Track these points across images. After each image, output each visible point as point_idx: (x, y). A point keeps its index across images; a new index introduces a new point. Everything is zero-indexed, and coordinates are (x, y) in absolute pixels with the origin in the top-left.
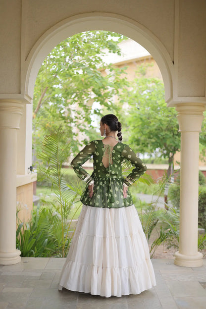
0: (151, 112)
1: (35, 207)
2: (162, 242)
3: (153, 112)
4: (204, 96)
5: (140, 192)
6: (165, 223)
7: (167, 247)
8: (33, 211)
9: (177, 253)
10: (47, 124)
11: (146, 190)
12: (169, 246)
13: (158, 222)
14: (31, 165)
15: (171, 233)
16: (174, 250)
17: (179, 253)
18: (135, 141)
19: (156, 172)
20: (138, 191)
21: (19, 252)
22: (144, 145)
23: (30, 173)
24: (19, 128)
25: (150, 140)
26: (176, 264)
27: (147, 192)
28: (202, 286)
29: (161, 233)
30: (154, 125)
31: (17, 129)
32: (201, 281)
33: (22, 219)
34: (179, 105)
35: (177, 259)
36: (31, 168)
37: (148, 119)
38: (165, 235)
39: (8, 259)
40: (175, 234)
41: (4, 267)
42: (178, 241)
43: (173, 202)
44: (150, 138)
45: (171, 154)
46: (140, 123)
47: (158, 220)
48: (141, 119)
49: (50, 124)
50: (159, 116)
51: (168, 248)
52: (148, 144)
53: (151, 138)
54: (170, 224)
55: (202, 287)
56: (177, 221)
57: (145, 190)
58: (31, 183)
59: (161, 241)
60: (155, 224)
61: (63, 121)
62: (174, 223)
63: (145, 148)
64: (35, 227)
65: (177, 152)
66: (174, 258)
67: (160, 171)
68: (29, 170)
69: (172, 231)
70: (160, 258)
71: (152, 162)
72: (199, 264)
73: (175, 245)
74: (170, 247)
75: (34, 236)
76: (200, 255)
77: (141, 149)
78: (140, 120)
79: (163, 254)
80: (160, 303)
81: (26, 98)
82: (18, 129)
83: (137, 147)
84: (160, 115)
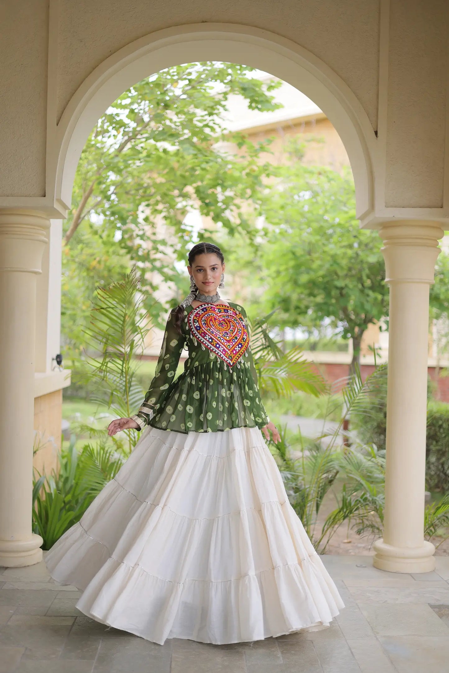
0: (314, 239)
1: (67, 444)
2: (346, 520)
3: (318, 237)
4: (442, 207)
5: (286, 413)
6: (352, 479)
7: (356, 529)
8: (62, 451)
9: (380, 543)
10: (94, 263)
11: (301, 408)
12: (361, 527)
13: (338, 476)
14: (58, 353)
15: (365, 499)
16: (372, 537)
17: (386, 542)
18: (280, 303)
19: (323, 369)
20: (283, 410)
21: (39, 540)
22: (298, 311)
23: (57, 369)
24: (40, 271)
25: (312, 298)
26: (377, 566)
27: (302, 411)
28: (437, 613)
29: (344, 500)
30: (321, 266)
31: (36, 273)
32: (433, 602)
33: (40, 469)
34: (386, 225)
35: (380, 555)
36: (59, 359)
37: (309, 253)
38: (353, 504)
39: (15, 555)
40: (374, 502)
41: (7, 572)
42: (381, 517)
43: (363, 434)
44: (311, 294)
45: (357, 329)
46: (292, 263)
47: (337, 472)
48: (294, 253)
49: (99, 262)
50: (332, 248)
51: (359, 532)
52: (307, 307)
53: (315, 296)
54: (363, 482)
55: (436, 616)
56: (377, 475)
57: (297, 407)
58: (59, 391)
59: (345, 517)
60: (331, 482)
61: (129, 256)
62: (370, 479)
63: (301, 319)
64: (68, 486)
65: (370, 326)
66: (373, 553)
67: (330, 366)
68: (55, 362)
69: (368, 495)
70: (338, 554)
71: (313, 347)
72: (426, 565)
73: (372, 526)
74: (363, 529)
75: (67, 507)
76: (430, 547)
77: (292, 319)
78: (290, 256)
79: (342, 546)
80: (350, 649)
81: (57, 206)
82: (40, 273)
83: (285, 316)
84: (331, 246)
